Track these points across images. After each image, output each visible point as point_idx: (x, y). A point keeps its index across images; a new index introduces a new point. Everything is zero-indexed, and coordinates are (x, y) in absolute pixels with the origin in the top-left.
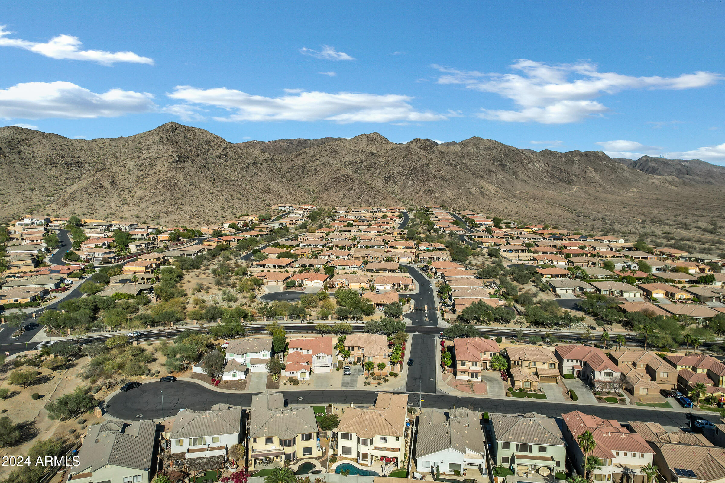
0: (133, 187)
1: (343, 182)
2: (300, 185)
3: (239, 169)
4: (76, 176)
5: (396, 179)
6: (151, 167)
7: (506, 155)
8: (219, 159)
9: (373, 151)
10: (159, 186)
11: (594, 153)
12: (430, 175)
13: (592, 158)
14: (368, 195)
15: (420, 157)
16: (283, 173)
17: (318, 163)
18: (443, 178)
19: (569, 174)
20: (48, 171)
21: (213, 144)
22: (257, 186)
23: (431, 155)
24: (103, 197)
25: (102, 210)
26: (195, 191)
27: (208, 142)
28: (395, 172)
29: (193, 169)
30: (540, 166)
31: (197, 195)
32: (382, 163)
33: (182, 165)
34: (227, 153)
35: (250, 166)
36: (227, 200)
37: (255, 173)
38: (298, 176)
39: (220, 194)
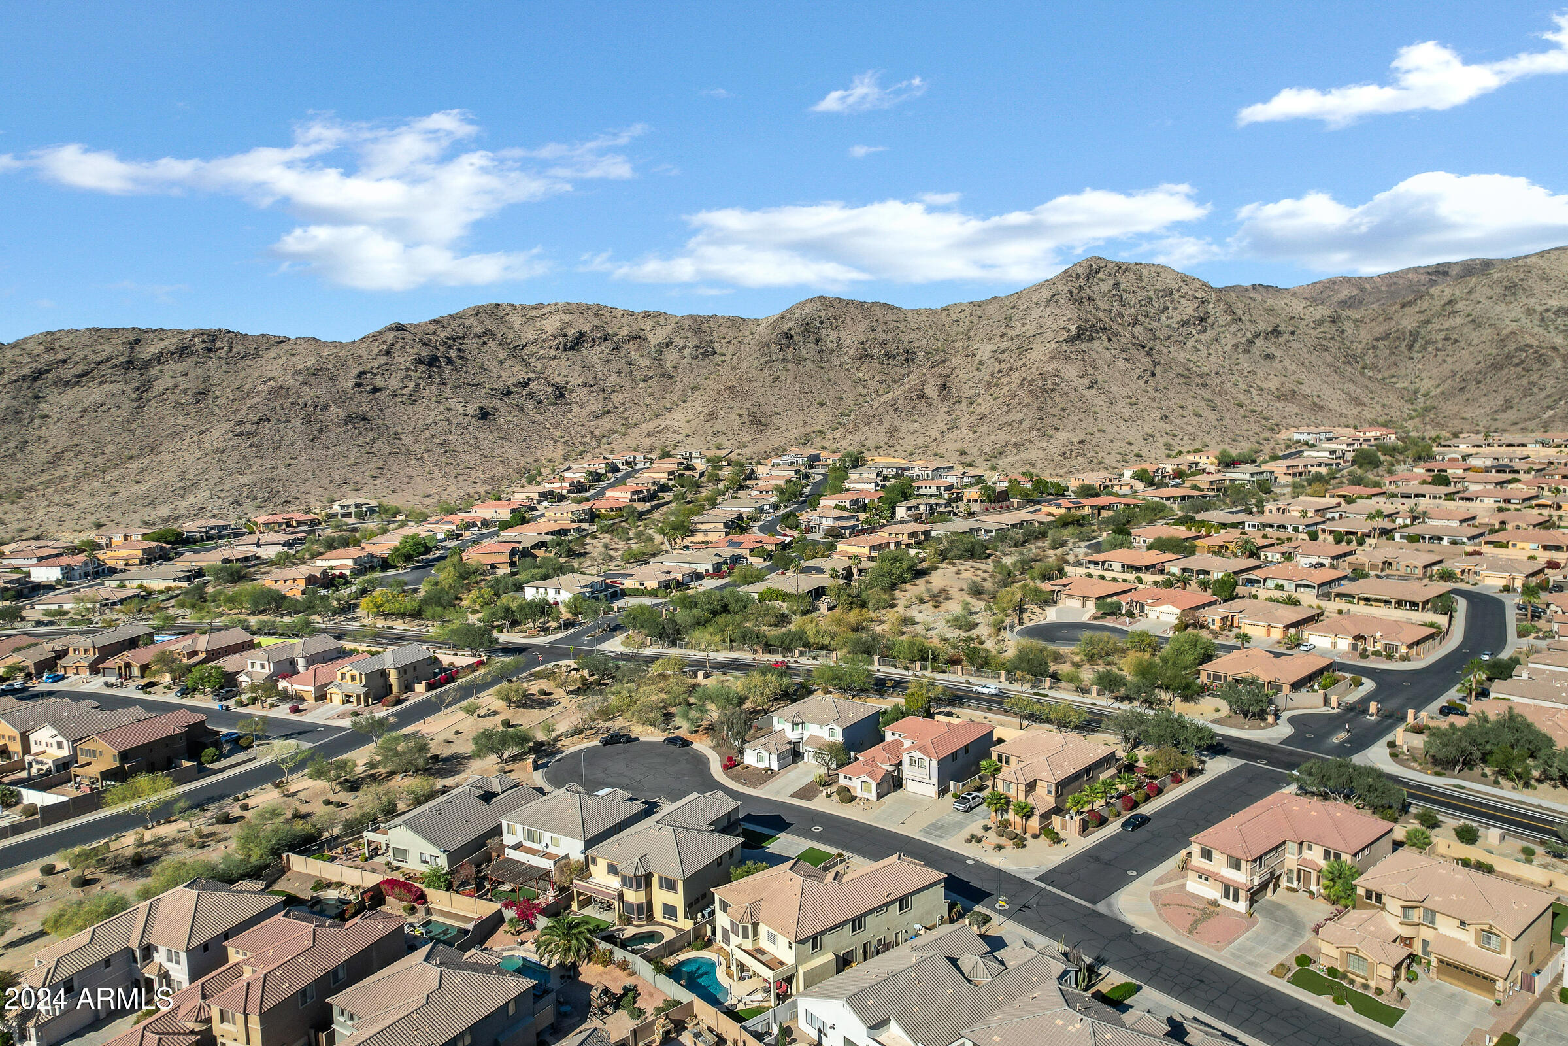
0: (977, 395)
1: (1516, 366)
2: (1394, 380)
3: (1228, 348)
4: (899, 376)
6: (1021, 353)
8: (1185, 328)
10: (1020, 392)
16: (1359, 351)
20: (854, 370)
21: (1177, 297)
24: (919, 414)
25: (909, 439)
26: (1096, 401)
27: (1167, 293)
29: (1107, 355)
33: (1084, 346)
34: (1206, 313)
35: (1256, 341)
36: (1167, 417)
37: (1267, 356)
38: (1393, 357)
39: (1156, 405)
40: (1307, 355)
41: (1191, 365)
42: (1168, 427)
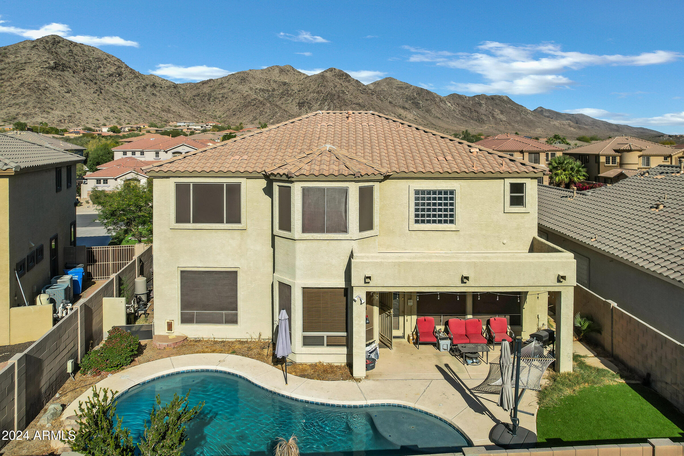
1: (253, 105)
2: (205, 112)
3: (134, 89)
5: (311, 104)
7: (418, 94)
8: (111, 78)
9: (286, 81)
11: (499, 97)
12: (347, 101)
13: (497, 101)
14: (280, 116)
15: (336, 84)
17: (226, 91)
18: (360, 105)
19: (479, 113)
21: (105, 62)
22: (155, 106)
23: (347, 84)
26: (72, 99)
27: (99, 60)
28: (309, 98)
29: (74, 79)
30: (452, 105)
31: (75, 103)
32: (296, 91)
33: (59, 72)
34: (121, 72)
35: (147, 87)
36: (114, 111)
37: (153, 94)
38: (203, 103)
39: (106, 106)
40: (169, 97)
41: (117, 94)
42: (116, 116)
